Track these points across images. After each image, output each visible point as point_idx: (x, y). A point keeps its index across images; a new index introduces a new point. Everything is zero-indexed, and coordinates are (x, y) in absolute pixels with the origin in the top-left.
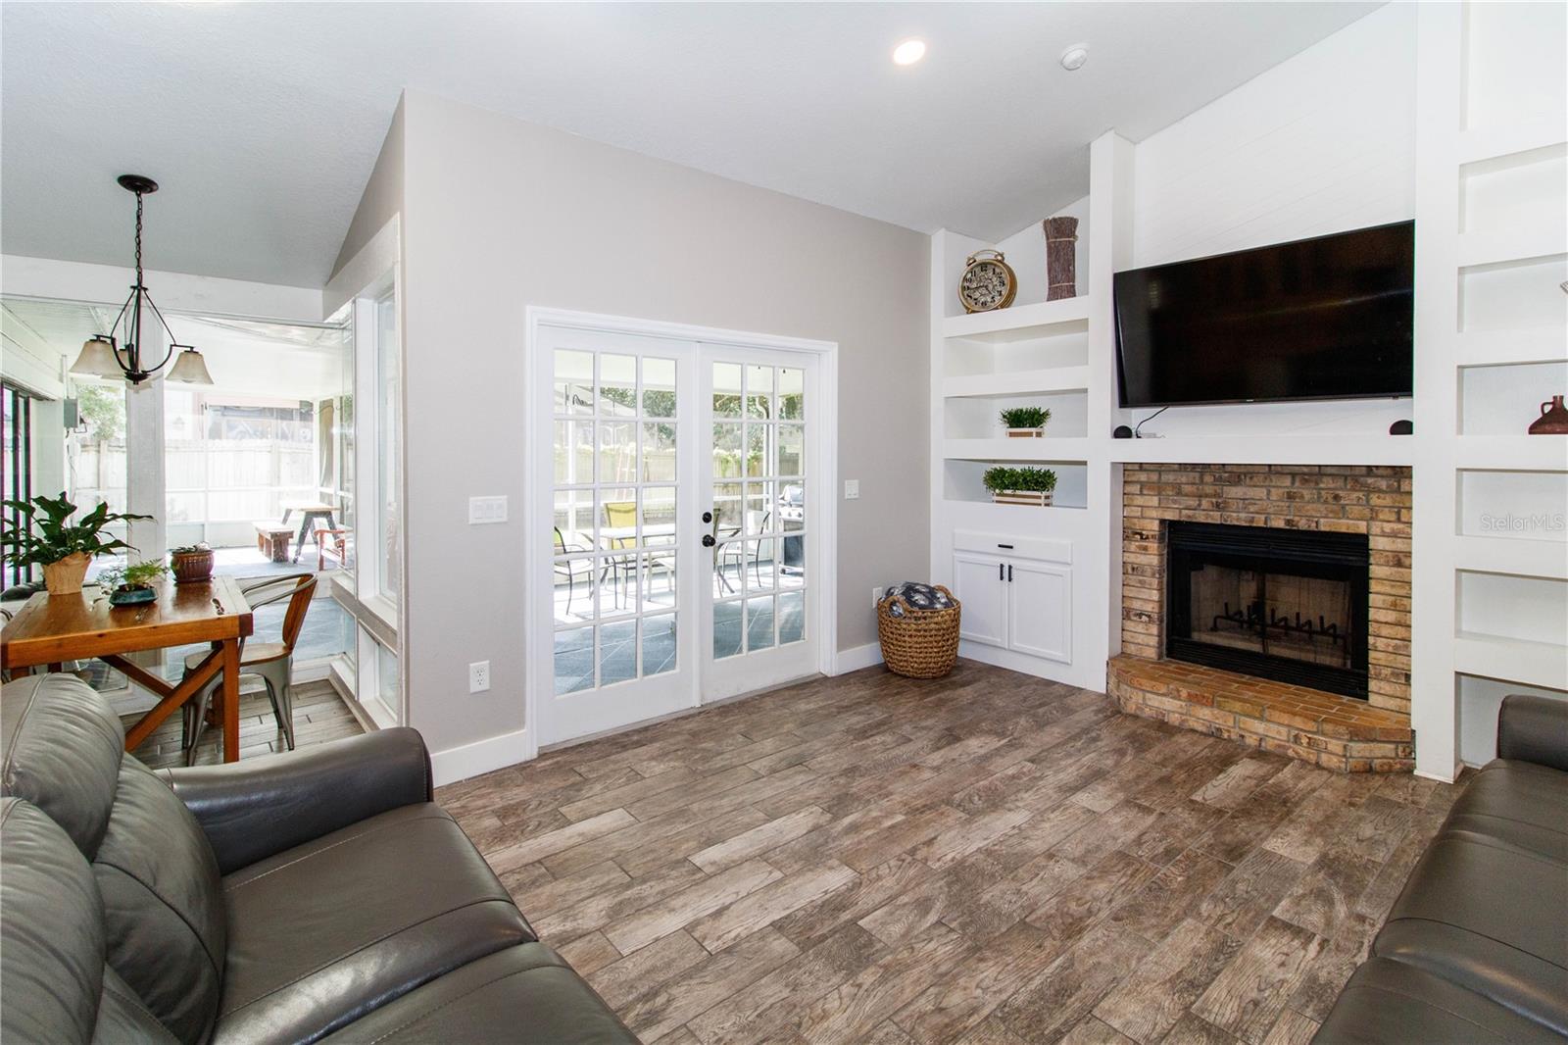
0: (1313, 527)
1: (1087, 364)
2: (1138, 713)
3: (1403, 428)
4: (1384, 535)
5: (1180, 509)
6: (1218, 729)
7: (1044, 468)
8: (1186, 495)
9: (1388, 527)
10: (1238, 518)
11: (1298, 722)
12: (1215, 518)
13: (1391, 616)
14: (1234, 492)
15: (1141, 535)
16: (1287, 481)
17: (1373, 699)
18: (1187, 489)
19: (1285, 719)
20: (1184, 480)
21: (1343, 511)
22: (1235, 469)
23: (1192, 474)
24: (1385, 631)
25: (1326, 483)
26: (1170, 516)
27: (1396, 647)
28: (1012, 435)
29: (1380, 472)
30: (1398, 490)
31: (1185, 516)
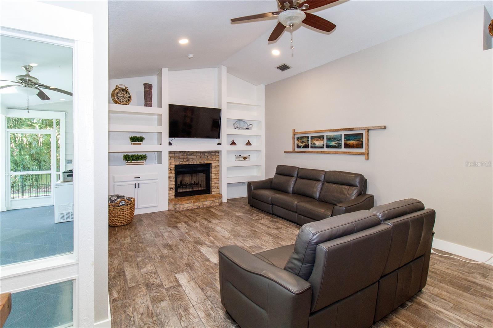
0: (204, 163)
1: (162, 126)
2: (183, 210)
3: (219, 144)
4: (214, 163)
5: (179, 162)
6: (199, 206)
7: (144, 154)
8: (181, 159)
9: (214, 162)
10: (191, 163)
11: (212, 199)
12: (187, 163)
13: (215, 177)
14: (191, 157)
15: (170, 169)
16: (200, 154)
17: (213, 193)
18: (181, 157)
19: (210, 199)
20: (180, 155)
21: (208, 159)
22: (191, 152)
23: (182, 154)
24: (214, 180)
25: (206, 154)
26: (177, 164)
27: (216, 182)
28: (133, 144)
29: (214, 152)
30: (216, 155)
31: (181, 163)
